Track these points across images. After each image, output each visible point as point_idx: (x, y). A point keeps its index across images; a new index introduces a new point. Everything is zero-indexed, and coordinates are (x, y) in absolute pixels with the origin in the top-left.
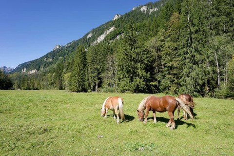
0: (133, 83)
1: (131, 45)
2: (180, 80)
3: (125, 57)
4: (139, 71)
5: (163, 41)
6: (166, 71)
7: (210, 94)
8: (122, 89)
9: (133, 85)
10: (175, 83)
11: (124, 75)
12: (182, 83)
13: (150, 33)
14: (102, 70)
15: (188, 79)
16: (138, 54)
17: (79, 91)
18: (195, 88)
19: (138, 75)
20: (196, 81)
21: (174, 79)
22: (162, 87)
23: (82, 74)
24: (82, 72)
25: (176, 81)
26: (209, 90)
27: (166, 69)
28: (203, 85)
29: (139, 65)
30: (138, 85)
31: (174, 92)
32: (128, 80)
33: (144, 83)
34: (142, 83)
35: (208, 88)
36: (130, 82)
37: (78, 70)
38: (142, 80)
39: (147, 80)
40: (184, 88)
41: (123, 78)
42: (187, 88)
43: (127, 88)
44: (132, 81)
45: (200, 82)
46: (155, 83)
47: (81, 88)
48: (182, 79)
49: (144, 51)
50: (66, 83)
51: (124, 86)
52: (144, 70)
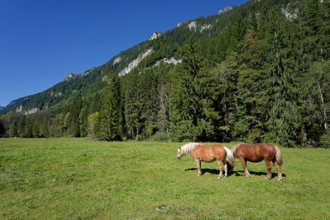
0: (198, 127)
1: (192, 73)
2: (267, 123)
3: (185, 89)
4: (205, 109)
5: (235, 68)
6: (241, 110)
7: (309, 142)
8: (180, 136)
9: (197, 131)
10: (259, 127)
11: (182, 116)
12: (270, 127)
15: (280, 122)
16: (203, 86)
17: (112, 140)
18: (289, 134)
19: (204, 117)
20: (291, 125)
21: (257, 121)
23: (116, 114)
24: (115, 112)
25: (260, 124)
26: (308, 137)
27: (242, 107)
28: (299, 131)
29: (204, 102)
30: (204, 131)
31: (256, 139)
32: (190, 122)
33: (213, 127)
34: (210, 128)
35: (305, 134)
36: (192, 126)
37: (111, 108)
38: (209, 123)
39: (216, 123)
40: (272, 134)
41: (180, 121)
42: (277, 134)
43: (188, 134)
44: (195, 123)
45: (296, 125)
46: (226, 128)
47: (114, 136)
48: (270, 121)
49: (211, 82)
50: (92, 127)
51: (183, 132)
52: (213, 109)
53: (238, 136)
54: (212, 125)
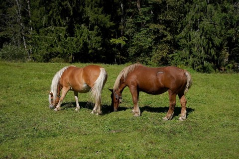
0: (75, 39)
2: (178, 36)
4: (88, 9)
6: (145, 13)
7: (231, 65)
8: (45, 52)
9: (74, 44)
10: (167, 42)
11: (49, 18)
12: (183, 41)
15: (196, 34)
18: (206, 53)
19: (87, 22)
20: (210, 39)
21: (166, 33)
22: (132, 51)
25: (169, 37)
26: (230, 58)
27: (146, 9)
28: (219, 48)
30: (85, 44)
31: (163, 59)
33: (99, 38)
34: (95, 42)
35: (228, 54)
36: (66, 37)
38: (94, 32)
39: (106, 33)
40: (185, 53)
41: (46, 26)
42: (191, 53)
43: (59, 49)
44: (71, 32)
45: (217, 41)
48: (183, 34)
51: (52, 46)
52: (101, 9)
53: (137, 54)
54: (98, 35)
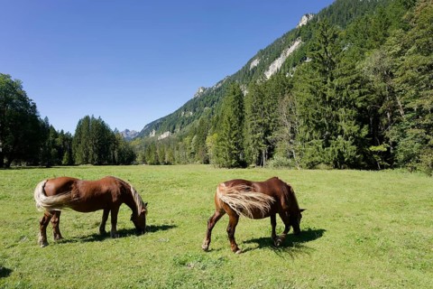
0: (331, 149)
1: (324, 73)
3: (312, 97)
4: (342, 123)
5: (399, 54)
8: (308, 161)
9: (330, 153)
11: (311, 134)
13: (370, 41)
14: (273, 126)
16: (339, 89)
17: (232, 167)
19: (342, 133)
21: (428, 137)
22: (401, 157)
23: (235, 135)
24: (234, 133)
27: (410, 115)
29: (342, 112)
30: (341, 153)
32: (319, 143)
33: (354, 147)
34: (350, 150)
36: (324, 147)
37: (229, 129)
38: (349, 142)
39: (360, 143)
41: (309, 140)
43: (317, 158)
46: (382, 148)
47: (234, 161)
49: (354, 82)
50: (211, 152)
51: (313, 156)
52: (354, 122)
54: (352, 145)
